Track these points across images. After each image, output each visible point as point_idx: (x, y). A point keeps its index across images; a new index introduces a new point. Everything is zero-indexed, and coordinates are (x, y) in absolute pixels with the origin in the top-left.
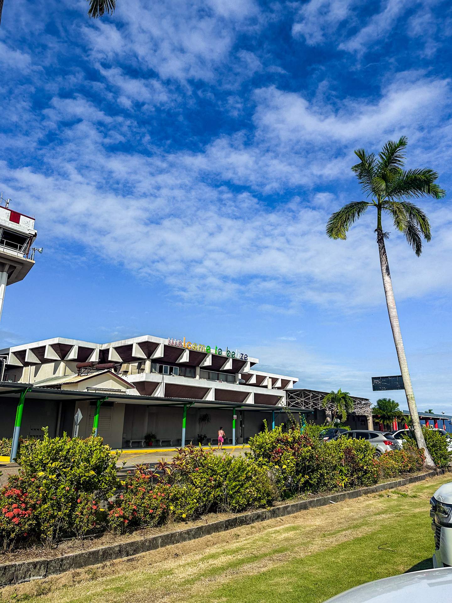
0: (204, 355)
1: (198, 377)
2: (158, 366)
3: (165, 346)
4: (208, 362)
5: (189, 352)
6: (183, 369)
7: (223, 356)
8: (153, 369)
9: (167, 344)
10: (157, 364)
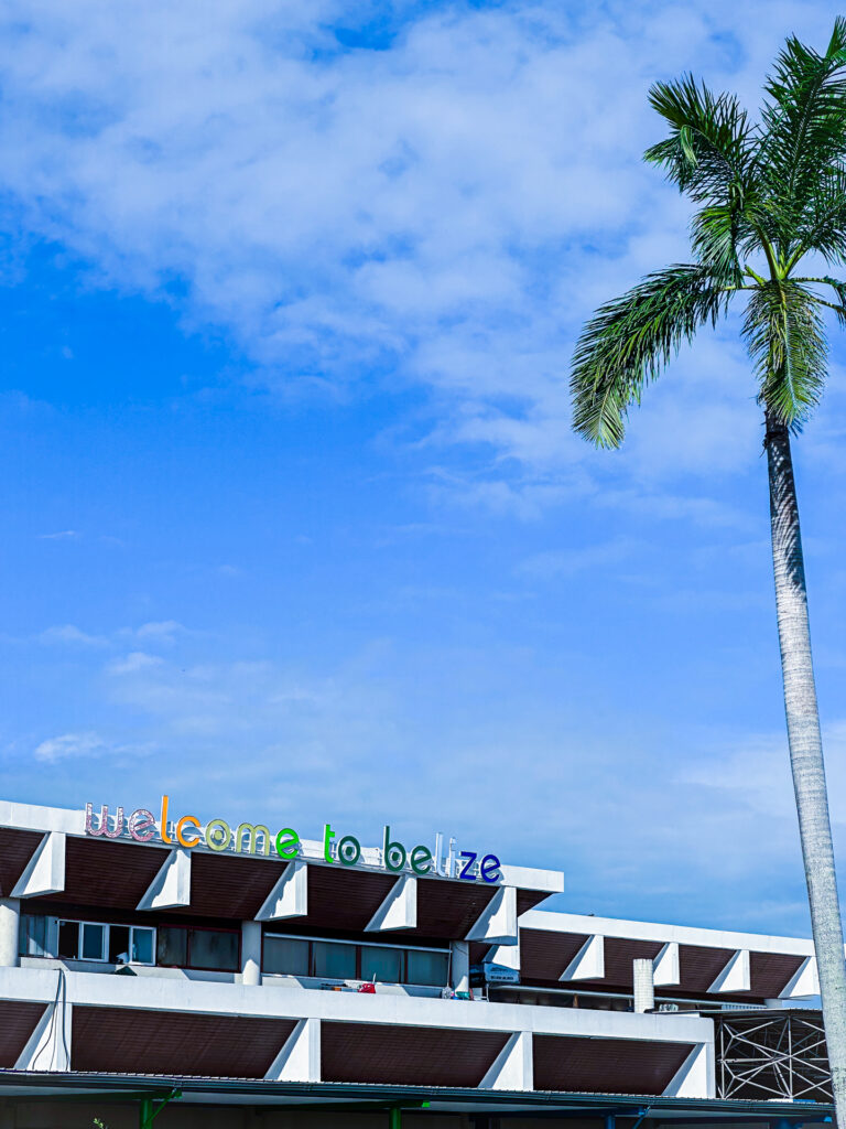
0: (270, 872)
1: (251, 968)
2: (54, 926)
3: (71, 841)
4: (291, 900)
5: (189, 860)
6: (177, 934)
7: (368, 869)
8: (32, 943)
9: (79, 830)
10: (51, 919)
